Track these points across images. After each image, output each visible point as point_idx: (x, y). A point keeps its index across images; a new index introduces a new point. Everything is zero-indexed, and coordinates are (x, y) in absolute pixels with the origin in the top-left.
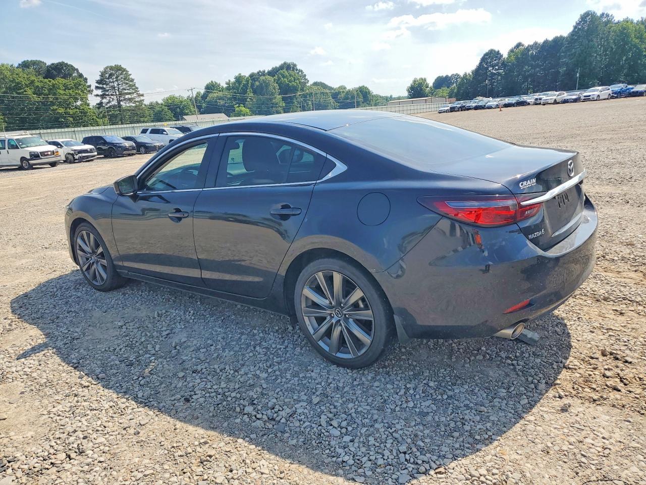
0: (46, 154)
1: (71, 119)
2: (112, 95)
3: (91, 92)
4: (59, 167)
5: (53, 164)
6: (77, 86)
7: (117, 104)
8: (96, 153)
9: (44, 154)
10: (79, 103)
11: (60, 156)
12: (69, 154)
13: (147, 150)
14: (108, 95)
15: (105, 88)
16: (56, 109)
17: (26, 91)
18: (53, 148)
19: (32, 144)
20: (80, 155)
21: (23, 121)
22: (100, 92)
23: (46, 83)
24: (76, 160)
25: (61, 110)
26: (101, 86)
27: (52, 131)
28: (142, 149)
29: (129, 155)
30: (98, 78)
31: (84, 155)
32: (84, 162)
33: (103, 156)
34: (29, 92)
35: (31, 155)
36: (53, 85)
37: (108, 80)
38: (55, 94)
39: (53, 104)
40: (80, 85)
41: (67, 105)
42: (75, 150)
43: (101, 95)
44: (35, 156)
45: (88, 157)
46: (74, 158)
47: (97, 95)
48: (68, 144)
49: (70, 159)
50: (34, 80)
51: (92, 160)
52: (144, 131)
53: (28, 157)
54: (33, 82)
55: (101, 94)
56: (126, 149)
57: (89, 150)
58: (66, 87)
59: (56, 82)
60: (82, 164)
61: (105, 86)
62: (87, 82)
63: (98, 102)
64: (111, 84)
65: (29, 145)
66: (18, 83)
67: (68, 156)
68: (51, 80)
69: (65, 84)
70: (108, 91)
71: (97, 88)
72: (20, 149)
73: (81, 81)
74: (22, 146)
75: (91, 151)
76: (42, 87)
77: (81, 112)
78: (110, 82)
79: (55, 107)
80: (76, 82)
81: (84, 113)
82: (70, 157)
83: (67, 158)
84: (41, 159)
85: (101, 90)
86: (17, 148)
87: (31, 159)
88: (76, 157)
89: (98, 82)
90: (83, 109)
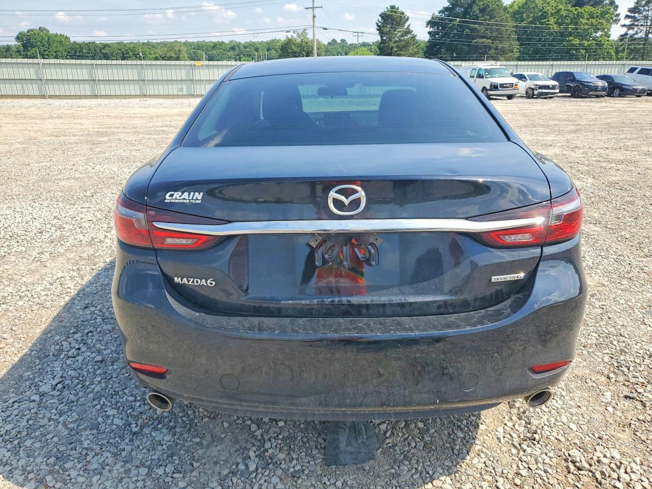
0: (505, 86)
1: (584, 52)
2: (642, 25)
3: (616, 21)
4: (514, 100)
5: (510, 97)
6: (602, 15)
7: (644, 36)
8: (557, 91)
9: (502, 86)
10: (599, 34)
11: (518, 89)
12: (530, 88)
13: (622, 93)
14: (637, 25)
15: (636, 18)
16: (572, 40)
17: (549, 21)
18: (514, 80)
19: (497, 75)
20: (540, 90)
21: (537, 51)
22: (628, 22)
23: (571, 11)
24: (535, 95)
25: (576, 42)
26: (633, 15)
27: (562, 63)
28: (617, 92)
29: (598, 96)
30: (632, 5)
31: (544, 91)
32: (540, 98)
33: (570, 94)
34: (552, 21)
35: (491, 86)
36: (578, 13)
37: (643, 8)
38: (576, 24)
39: (570, 34)
40: (607, 13)
41: (584, 36)
42: (537, 85)
43: (629, 26)
44: (495, 87)
45: (547, 94)
46: (533, 93)
47: (624, 26)
48: (533, 78)
49: (530, 94)
50: (561, 9)
51: (551, 98)
52: (632, 70)
53: (488, 87)
54: (559, 11)
55: (630, 24)
56: (596, 89)
57: (551, 86)
58: (591, 16)
59: (583, 11)
60: (540, 100)
61: (636, 15)
62: (616, 10)
63: (623, 33)
64: (645, 13)
65: (493, 76)
66: (545, 12)
67: (528, 90)
68: (578, 8)
69: (591, 12)
70: (638, 20)
71: (627, 17)
72: (485, 79)
73: (609, 9)
74: (487, 76)
75: (554, 87)
76: (566, 16)
77: (597, 45)
78: (645, 10)
79: (571, 38)
80: (604, 10)
81: (600, 45)
82: (530, 92)
83: (527, 92)
84: (499, 90)
85: (630, 20)
86: (483, 77)
87: (490, 90)
88: (536, 92)
89: (630, 10)
90: (600, 41)
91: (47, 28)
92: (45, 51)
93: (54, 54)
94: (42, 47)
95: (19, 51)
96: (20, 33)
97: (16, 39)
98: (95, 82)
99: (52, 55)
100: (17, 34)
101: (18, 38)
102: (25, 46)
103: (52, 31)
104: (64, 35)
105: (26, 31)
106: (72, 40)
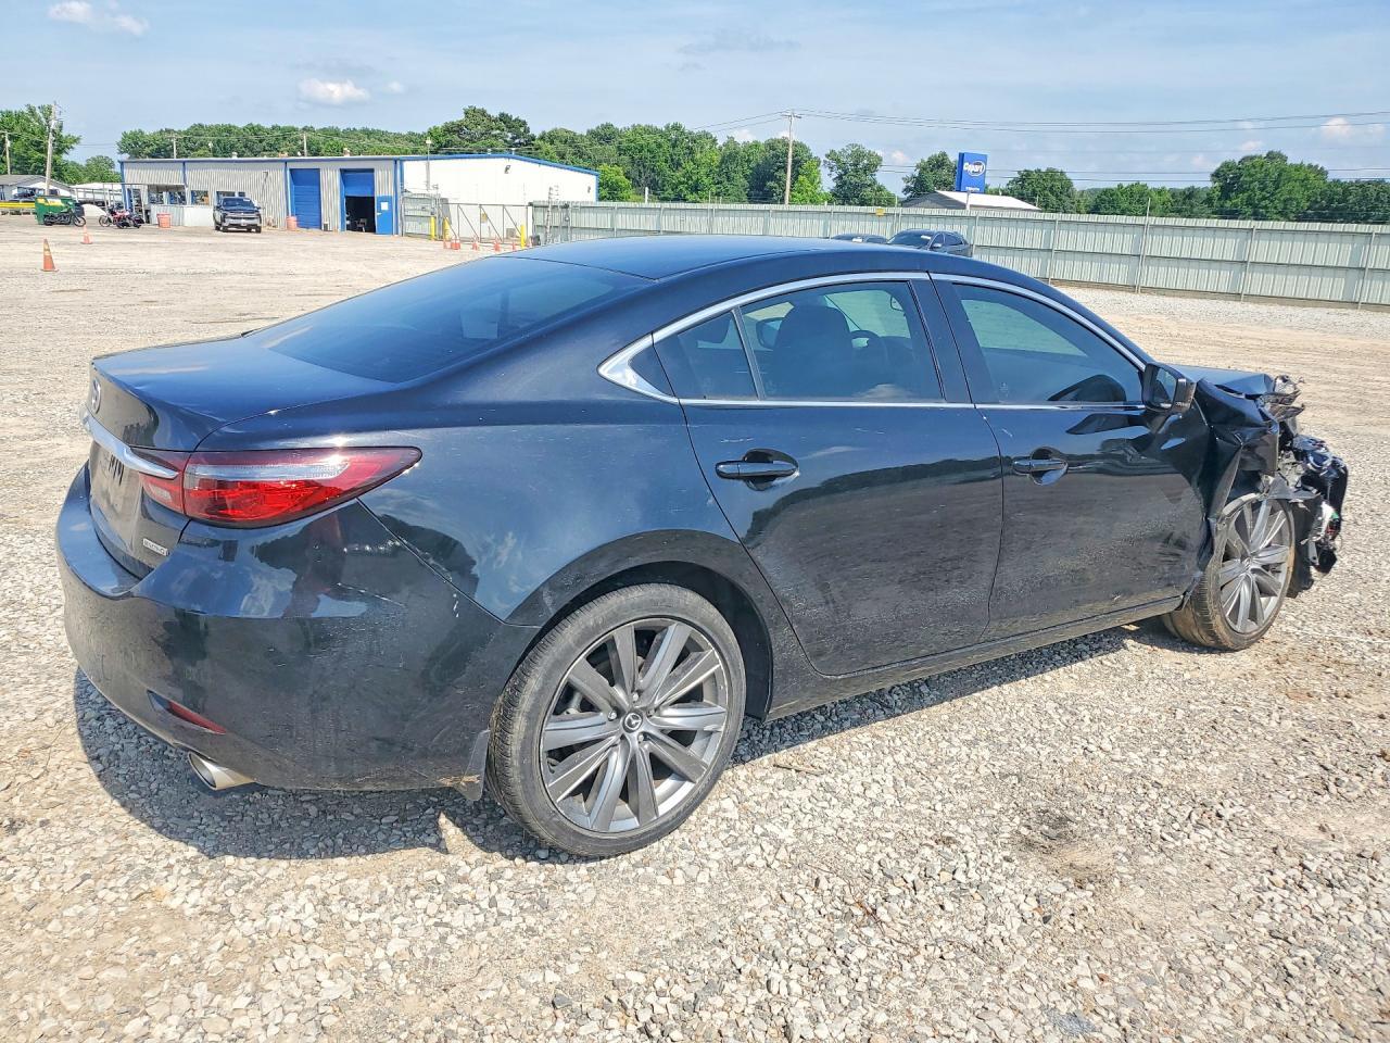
91: (1284, 153)
92: (1264, 198)
93: (1280, 206)
94: (1258, 193)
95: (1209, 201)
96: (1226, 165)
97: (1213, 175)
98: (1362, 272)
99: (1275, 208)
100: (1218, 166)
101: (1216, 175)
102: (1226, 191)
103: (1293, 159)
104: (1317, 166)
105: (1237, 162)
106: (1331, 177)
